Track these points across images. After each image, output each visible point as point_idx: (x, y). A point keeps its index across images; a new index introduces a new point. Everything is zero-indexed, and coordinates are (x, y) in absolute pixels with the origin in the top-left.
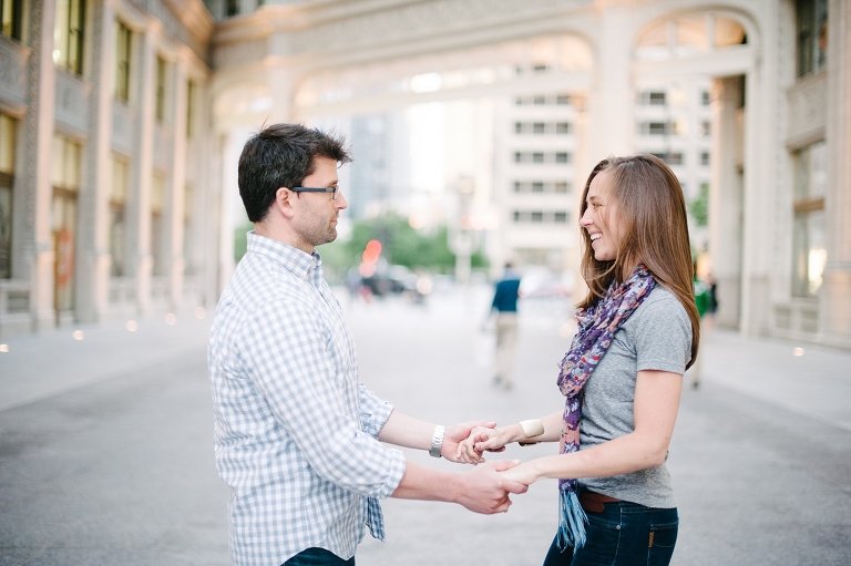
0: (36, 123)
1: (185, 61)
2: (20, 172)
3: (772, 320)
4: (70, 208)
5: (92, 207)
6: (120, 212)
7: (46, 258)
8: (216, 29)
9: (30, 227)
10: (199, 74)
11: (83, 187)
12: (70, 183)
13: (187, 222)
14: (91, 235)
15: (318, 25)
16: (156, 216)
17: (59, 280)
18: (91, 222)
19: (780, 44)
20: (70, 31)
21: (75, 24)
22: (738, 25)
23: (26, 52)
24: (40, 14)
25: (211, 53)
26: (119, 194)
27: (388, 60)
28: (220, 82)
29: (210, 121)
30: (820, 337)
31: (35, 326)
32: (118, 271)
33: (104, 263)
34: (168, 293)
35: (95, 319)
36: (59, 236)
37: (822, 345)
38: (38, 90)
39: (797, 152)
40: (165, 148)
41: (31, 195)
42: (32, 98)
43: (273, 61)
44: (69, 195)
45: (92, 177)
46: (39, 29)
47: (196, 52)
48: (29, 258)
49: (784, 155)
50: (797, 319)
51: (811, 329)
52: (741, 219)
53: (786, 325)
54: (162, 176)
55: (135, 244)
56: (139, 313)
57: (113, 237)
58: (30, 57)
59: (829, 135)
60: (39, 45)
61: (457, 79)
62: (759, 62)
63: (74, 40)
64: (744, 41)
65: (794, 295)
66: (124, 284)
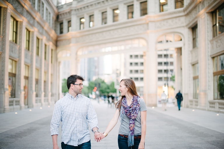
0: (21, 62)
1: (51, 45)
2: (17, 73)
3: (189, 103)
4: (27, 81)
5: (32, 81)
6: (37, 81)
7: (23, 93)
8: (58, 37)
9: (19, 86)
10: (54, 48)
11: (30, 76)
12: (27, 75)
13: (51, 83)
14: (31, 87)
15: (82, 36)
16: (45, 82)
17: (25, 98)
18: (32, 84)
19: (189, 41)
20: (27, 40)
21: (28, 39)
22: (180, 36)
23: (19, 46)
24: (21, 37)
25: (56, 43)
26: (37, 78)
27: (99, 44)
28: (59, 50)
29: (57, 59)
30: (198, 107)
31: (21, 108)
32: (37, 96)
33: (34, 93)
34: (48, 100)
35: (33, 107)
36: (25, 87)
37: (199, 109)
38: (21, 55)
39: (193, 65)
40: (47, 66)
41: (20, 79)
42: (20, 57)
43: (71, 45)
44: (27, 78)
45: (32, 74)
46: (21, 41)
47: (53, 43)
48: (19, 93)
49: (190, 65)
50: (194, 103)
51: (197, 105)
52: (182, 80)
53: (192, 105)
54: (46, 73)
55: (41, 88)
56: (42, 105)
57: (36, 87)
58: (19, 47)
59: (199, 62)
60: (21, 45)
61: (115, 48)
62: (184, 45)
63: (27, 42)
64: (181, 40)
65: (194, 98)
66: (38, 98)
